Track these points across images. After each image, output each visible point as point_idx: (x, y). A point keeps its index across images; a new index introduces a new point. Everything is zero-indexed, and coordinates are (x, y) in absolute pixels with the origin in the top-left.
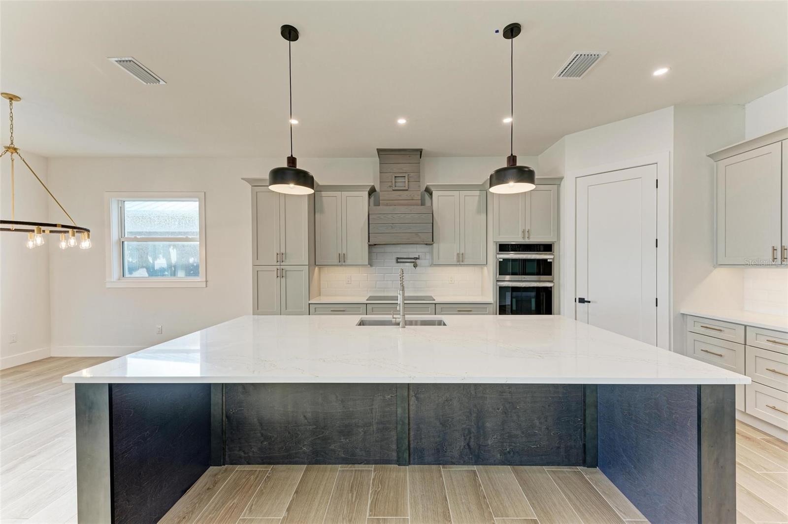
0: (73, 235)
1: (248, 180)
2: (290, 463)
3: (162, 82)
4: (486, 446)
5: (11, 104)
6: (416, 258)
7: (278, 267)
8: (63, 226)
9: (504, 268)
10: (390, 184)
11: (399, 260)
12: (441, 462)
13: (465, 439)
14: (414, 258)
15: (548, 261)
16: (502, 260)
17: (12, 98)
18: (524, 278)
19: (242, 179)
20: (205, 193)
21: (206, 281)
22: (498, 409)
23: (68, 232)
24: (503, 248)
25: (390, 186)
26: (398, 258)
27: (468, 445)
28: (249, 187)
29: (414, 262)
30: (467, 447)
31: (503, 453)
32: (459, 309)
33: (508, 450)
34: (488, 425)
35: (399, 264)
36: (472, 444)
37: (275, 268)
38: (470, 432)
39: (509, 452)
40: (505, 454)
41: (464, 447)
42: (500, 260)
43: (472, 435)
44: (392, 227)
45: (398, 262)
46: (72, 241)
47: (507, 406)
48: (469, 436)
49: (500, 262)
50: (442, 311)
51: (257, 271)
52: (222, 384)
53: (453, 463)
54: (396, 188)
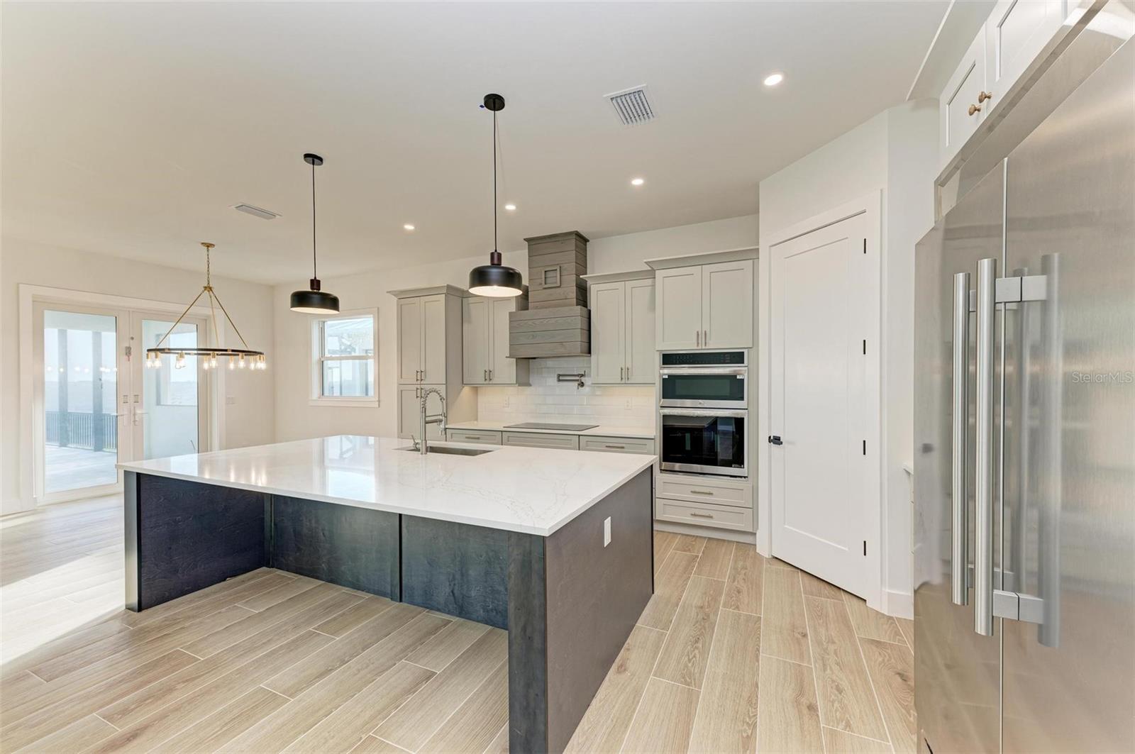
0: (243, 358)
1: (395, 293)
2: (312, 577)
3: (278, 217)
4: (469, 597)
5: (208, 251)
6: (582, 375)
7: (419, 387)
8: (233, 351)
9: (671, 388)
10: (539, 281)
11: (561, 378)
12: (429, 606)
13: (450, 585)
14: (578, 375)
15: (738, 377)
16: (667, 377)
17: (208, 246)
18: (700, 403)
19: (388, 292)
20: (378, 308)
21: (379, 401)
22: (481, 556)
23: (238, 355)
24: (669, 359)
25: (541, 284)
26: (559, 376)
27: (452, 592)
28: (395, 299)
29: (577, 380)
30: (451, 594)
31: (486, 610)
32: (608, 445)
33: (491, 607)
34: (471, 572)
35: (561, 383)
36: (455, 591)
37: (414, 387)
38: (454, 578)
39: (492, 610)
40: (488, 611)
41: (449, 594)
42: (664, 377)
43: (456, 582)
44: (533, 336)
45: (559, 380)
46: (242, 364)
47: (491, 554)
48: (453, 582)
49: (664, 379)
50: (587, 446)
51: (402, 391)
52: (271, 495)
53: (439, 610)
54: (546, 286)
